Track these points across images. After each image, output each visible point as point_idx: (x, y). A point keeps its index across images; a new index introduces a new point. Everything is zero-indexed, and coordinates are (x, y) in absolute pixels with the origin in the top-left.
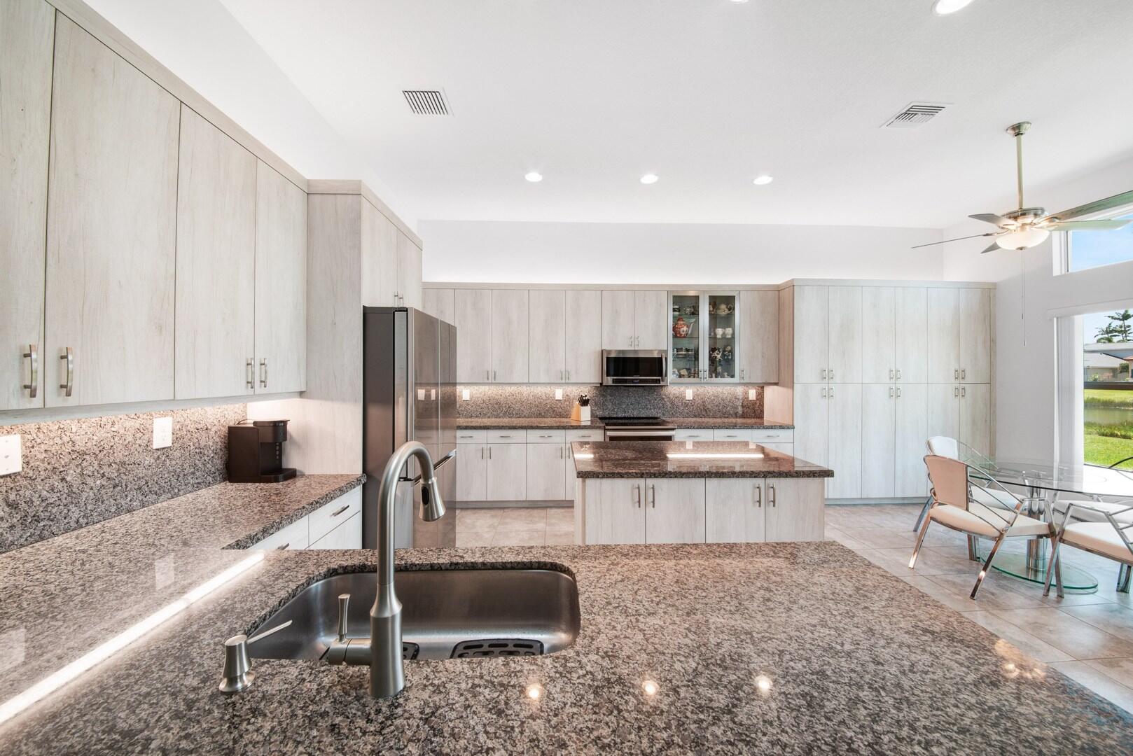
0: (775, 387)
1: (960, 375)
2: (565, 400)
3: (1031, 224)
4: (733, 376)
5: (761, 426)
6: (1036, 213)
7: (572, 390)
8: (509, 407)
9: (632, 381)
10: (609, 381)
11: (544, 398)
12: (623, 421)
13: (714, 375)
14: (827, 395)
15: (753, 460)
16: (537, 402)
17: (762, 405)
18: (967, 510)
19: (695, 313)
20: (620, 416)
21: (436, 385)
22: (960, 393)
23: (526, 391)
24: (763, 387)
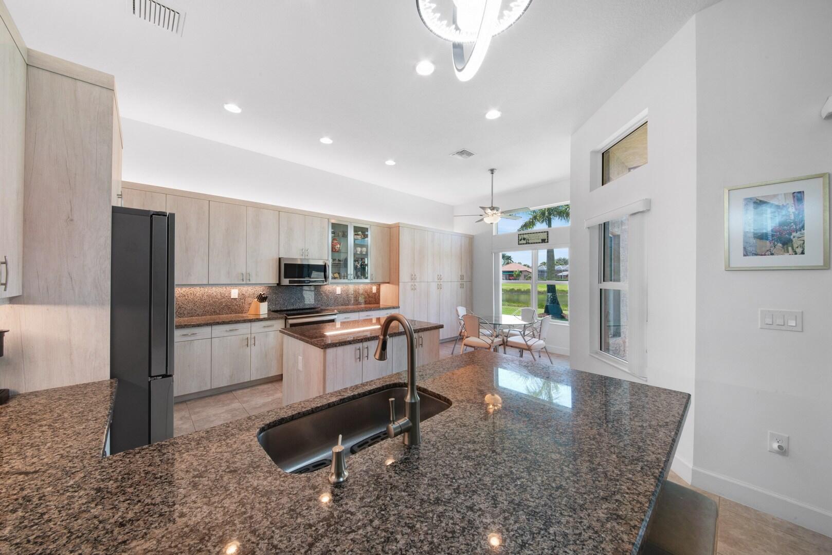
0: (387, 284)
1: (462, 277)
2: (240, 299)
3: (495, 214)
4: (367, 278)
5: (379, 309)
6: (497, 209)
7: (248, 290)
9: (304, 281)
10: (286, 282)
11: (219, 297)
12: (292, 312)
13: (356, 278)
14: (414, 289)
15: (374, 330)
17: (379, 296)
18: (479, 338)
19: (345, 235)
20: (289, 308)
22: (462, 286)
24: (379, 285)
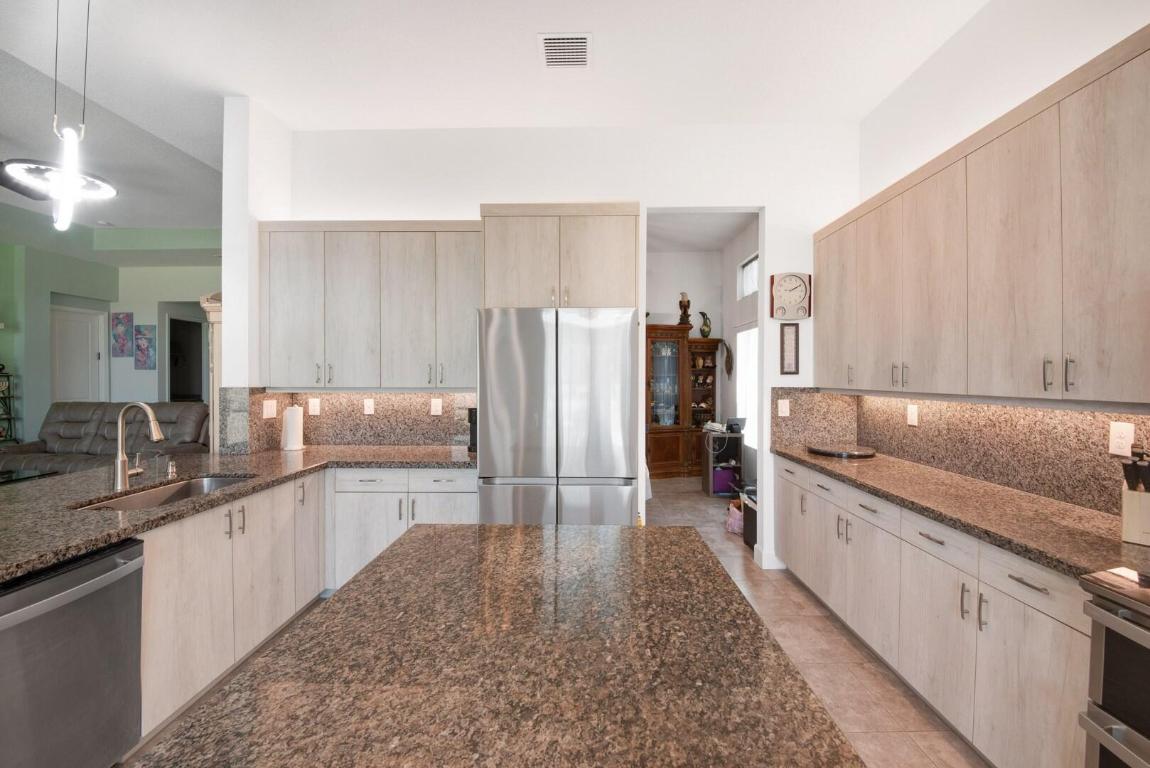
8: (985, 454)
16: (1051, 453)
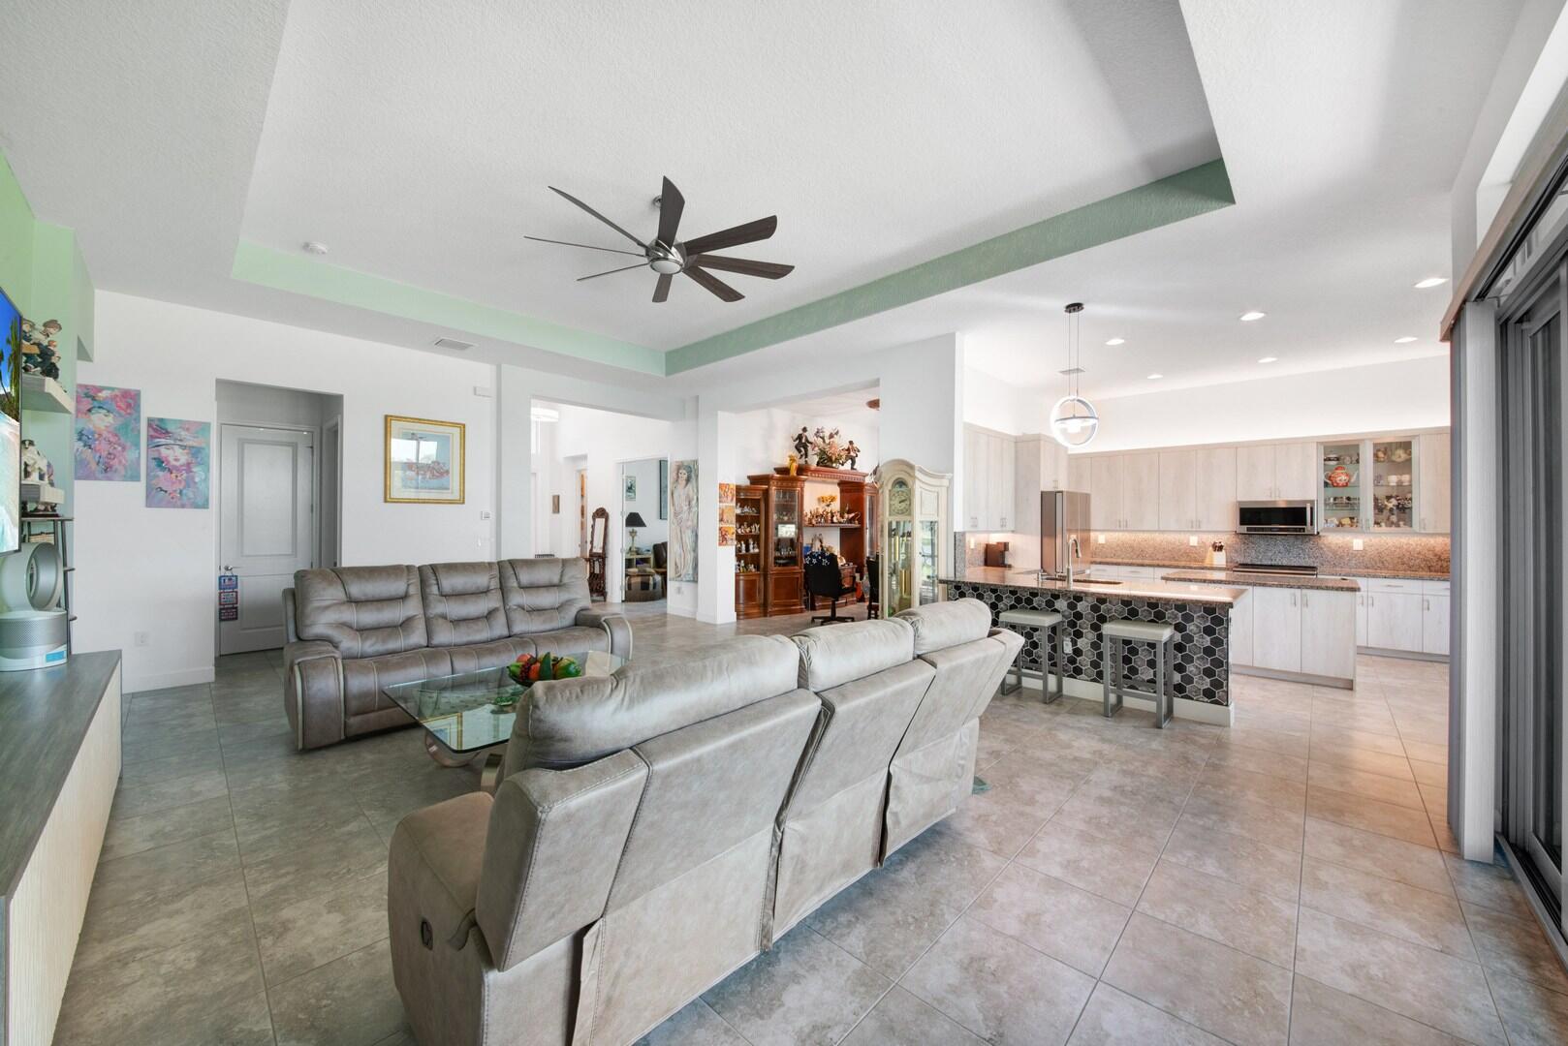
2: (1200, 547)
4: (1410, 525)
7: (1208, 538)
8: (1142, 551)
9: (1271, 530)
10: (1244, 529)
11: (1178, 544)
13: (1384, 524)
19: (1354, 461)
21: (1077, 530)
23: (1158, 537)
